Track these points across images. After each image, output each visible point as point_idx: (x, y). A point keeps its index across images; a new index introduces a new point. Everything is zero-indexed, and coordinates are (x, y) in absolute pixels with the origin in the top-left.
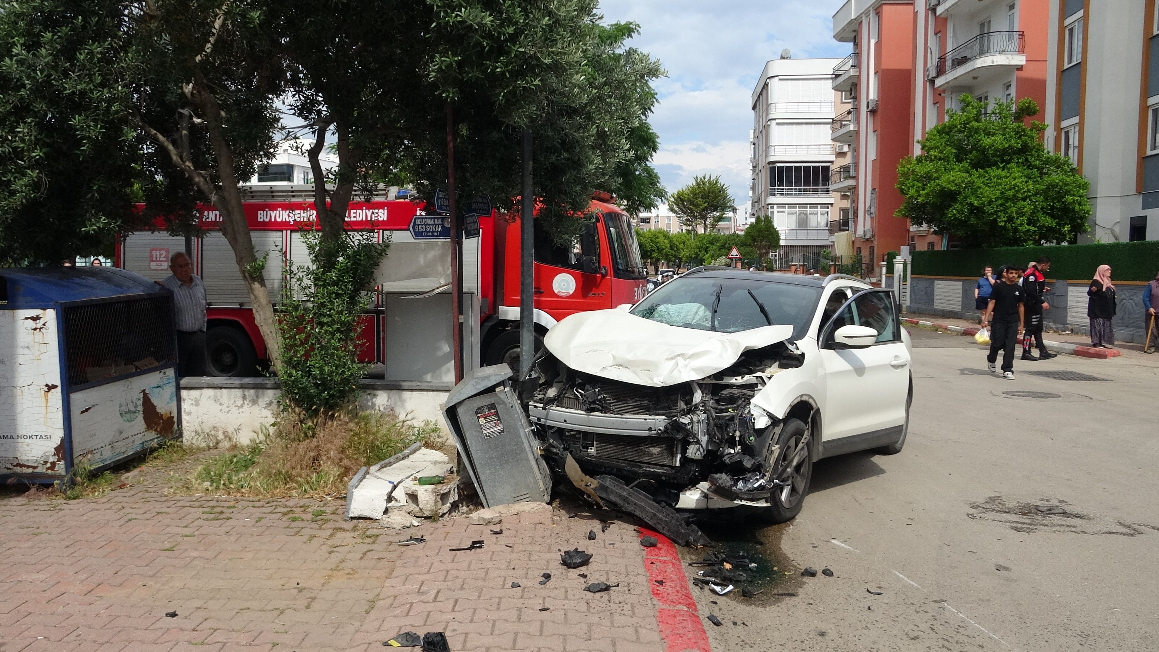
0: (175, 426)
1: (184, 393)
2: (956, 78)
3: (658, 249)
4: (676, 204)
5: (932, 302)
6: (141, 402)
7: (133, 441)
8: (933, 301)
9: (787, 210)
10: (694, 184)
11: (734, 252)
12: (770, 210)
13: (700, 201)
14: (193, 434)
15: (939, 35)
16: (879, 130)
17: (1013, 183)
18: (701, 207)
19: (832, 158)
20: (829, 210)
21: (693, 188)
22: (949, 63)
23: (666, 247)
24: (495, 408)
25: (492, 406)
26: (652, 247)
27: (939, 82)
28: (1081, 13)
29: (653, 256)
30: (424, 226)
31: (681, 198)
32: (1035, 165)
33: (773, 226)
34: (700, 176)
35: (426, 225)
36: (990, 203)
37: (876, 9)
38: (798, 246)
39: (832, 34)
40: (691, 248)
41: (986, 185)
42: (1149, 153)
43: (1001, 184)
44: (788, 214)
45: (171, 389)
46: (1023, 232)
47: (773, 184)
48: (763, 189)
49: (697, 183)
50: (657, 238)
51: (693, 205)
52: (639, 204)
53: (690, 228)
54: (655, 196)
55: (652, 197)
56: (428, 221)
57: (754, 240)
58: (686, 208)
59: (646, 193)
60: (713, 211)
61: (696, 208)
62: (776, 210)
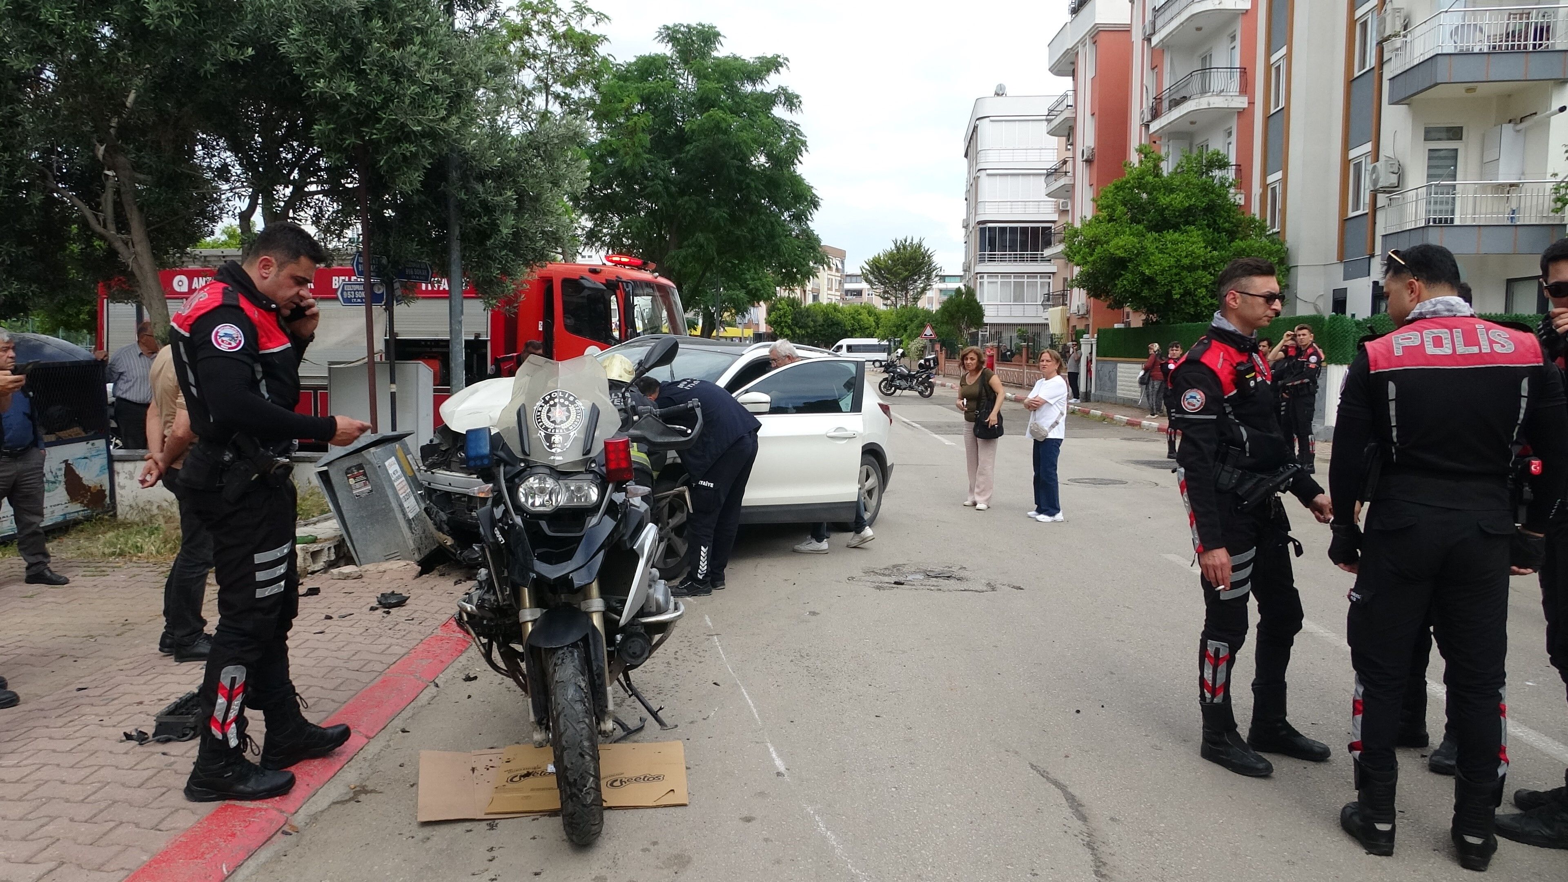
0: (108, 500)
1: (118, 466)
2: (1170, 123)
4: (871, 273)
5: (1114, 388)
6: (63, 472)
7: (53, 512)
8: (1116, 387)
9: (999, 280)
10: (893, 248)
11: (928, 331)
12: (979, 280)
13: (899, 268)
14: (128, 508)
15: (1156, 70)
16: (1095, 184)
17: (1190, 249)
18: (902, 276)
19: (1055, 217)
20: (1051, 281)
21: (891, 253)
22: (1166, 104)
23: (871, 326)
24: (363, 469)
25: (360, 467)
26: (853, 325)
27: (1154, 126)
28: (1283, 51)
30: (354, 292)
31: (876, 266)
32: (1224, 228)
33: (976, 300)
34: (900, 238)
36: (1163, 272)
37: (1093, 38)
38: (1011, 324)
39: (1046, 65)
41: (1161, 251)
42: (1351, 214)
43: (1176, 250)
44: (1001, 285)
45: (103, 460)
46: (1205, 307)
47: (983, 249)
48: (971, 255)
49: (896, 246)
51: (892, 274)
52: (797, 273)
53: (889, 302)
54: (815, 263)
55: (811, 264)
56: (357, 287)
57: (952, 317)
58: (884, 277)
59: (804, 259)
60: (915, 281)
61: (895, 277)
62: (986, 279)
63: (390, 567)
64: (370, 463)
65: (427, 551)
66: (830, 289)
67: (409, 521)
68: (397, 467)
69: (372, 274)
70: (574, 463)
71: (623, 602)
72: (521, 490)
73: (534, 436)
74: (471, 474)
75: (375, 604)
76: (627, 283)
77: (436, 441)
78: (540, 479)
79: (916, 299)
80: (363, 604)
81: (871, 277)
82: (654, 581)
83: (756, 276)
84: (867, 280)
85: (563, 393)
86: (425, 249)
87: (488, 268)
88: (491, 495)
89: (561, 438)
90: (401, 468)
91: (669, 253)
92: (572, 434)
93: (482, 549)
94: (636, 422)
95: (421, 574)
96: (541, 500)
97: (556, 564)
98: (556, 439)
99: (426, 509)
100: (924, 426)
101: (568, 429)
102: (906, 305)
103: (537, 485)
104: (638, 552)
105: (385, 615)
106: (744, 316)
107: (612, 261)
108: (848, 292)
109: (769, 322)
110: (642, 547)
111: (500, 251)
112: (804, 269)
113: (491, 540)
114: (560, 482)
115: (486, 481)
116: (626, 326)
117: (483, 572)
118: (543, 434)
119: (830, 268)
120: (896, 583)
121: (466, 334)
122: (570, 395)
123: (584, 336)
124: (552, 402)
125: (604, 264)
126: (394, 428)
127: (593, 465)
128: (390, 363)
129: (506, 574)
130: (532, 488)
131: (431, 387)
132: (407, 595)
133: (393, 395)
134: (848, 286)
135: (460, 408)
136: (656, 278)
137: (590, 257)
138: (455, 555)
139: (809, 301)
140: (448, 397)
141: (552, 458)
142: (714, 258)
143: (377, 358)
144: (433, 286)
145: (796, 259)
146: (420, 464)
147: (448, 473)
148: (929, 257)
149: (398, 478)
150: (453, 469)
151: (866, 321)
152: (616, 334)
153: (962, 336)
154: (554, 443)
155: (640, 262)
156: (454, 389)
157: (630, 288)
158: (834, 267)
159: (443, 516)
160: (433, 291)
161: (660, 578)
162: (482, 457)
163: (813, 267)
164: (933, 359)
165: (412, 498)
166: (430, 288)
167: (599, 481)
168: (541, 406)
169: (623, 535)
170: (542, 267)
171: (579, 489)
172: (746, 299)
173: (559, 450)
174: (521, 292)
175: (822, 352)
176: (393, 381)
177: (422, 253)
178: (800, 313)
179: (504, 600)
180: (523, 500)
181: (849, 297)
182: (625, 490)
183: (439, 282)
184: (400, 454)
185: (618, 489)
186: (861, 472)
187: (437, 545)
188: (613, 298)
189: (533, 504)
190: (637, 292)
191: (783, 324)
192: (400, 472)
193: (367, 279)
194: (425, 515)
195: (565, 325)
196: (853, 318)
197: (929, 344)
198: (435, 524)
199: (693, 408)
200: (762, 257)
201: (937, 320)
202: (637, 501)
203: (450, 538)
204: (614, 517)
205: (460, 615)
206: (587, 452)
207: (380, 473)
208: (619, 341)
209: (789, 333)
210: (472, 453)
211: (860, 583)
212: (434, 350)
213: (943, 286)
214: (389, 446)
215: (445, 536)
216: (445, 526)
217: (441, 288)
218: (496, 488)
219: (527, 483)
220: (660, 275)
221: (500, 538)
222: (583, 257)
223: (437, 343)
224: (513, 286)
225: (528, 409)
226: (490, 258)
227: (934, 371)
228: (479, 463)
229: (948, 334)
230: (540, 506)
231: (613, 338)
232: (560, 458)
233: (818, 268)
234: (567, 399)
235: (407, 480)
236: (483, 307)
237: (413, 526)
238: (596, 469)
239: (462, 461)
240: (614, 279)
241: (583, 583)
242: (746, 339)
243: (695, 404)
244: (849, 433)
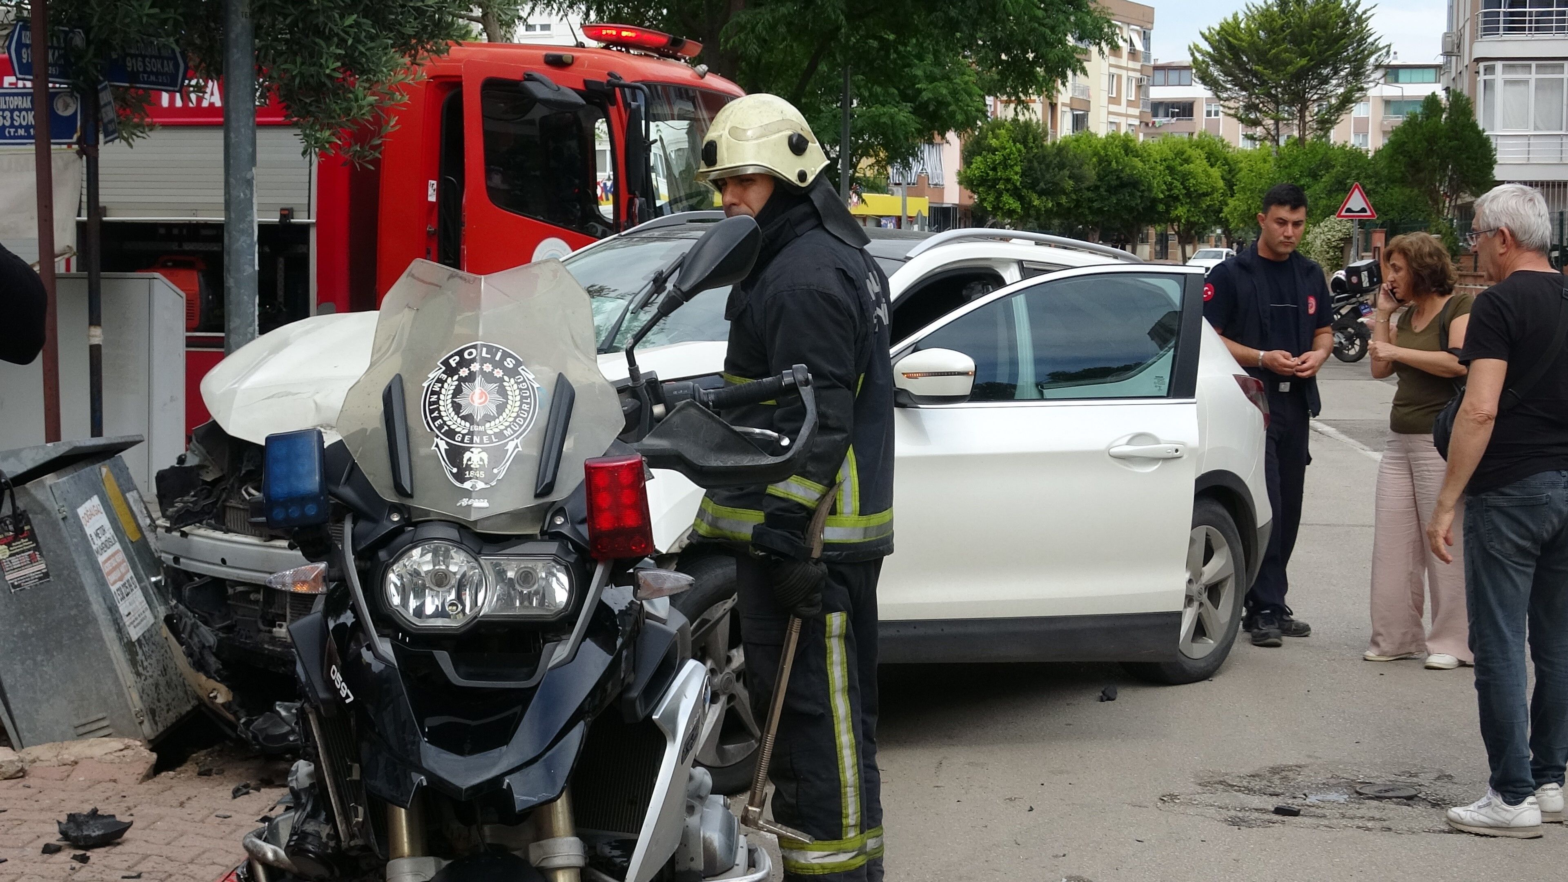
3: (1188, 194)
4: (1216, 62)
9: (1533, 76)
11: (1356, 201)
12: (1482, 77)
13: (1285, 50)
18: (1290, 68)
23: (1214, 189)
24: (29, 522)
29: (1174, 214)
30: (7, 114)
31: (1229, 44)
33: (1474, 126)
35: (12, 111)
40: (1252, 191)
44: (1538, 86)
48: (1468, 15)
50: (1187, 161)
51: (1267, 63)
52: (1035, 62)
53: (1259, 131)
54: (1080, 39)
55: (1071, 40)
56: (17, 102)
57: (1415, 165)
58: (1247, 72)
59: (1053, 29)
60: (1325, 81)
61: (1276, 71)
62: (1500, 75)
63: (88, 752)
64: (44, 510)
65: (171, 717)
66: (1114, 100)
67: (130, 647)
68: (102, 520)
69: (51, 70)
70: (516, 516)
71: (629, 847)
72: (392, 577)
73: (423, 451)
74: (273, 538)
75: (54, 838)
76: (633, 89)
77: (192, 461)
78: (435, 552)
79: (1325, 124)
80: (26, 838)
81: (1215, 71)
82: (701, 798)
83: (937, 71)
84: (1206, 79)
85: (490, 349)
86: (171, 13)
87: (314, 55)
88: (322, 589)
89: (485, 456)
90: (113, 521)
91: (733, 20)
92: (511, 446)
93: (302, 716)
94: (659, 419)
95: (157, 770)
96: (438, 602)
97: (471, 752)
98: (475, 457)
99: (168, 620)
100: (1344, 432)
101: (500, 435)
102: (1302, 139)
103: (430, 567)
104: (665, 728)
105: (77, 865)
106: (907, 166)
107: (598, 38)
108: (1157, 107)
109: (966, 181)
110: (672, 717)
111: (342, 17)
112: (1053, 55)
113: (323, 695)
114: (482, 559)
115: (312, 556)
116: (631, 192)
117: (303, 768)
118: (443, 446)
119: (1115, 49)
120: (1279, 811)
121: (264, 208)
122: (505, 355)
123: (532, 214)
124: (464, 372)
125: (581, 45)
126: (97, 429)
127: (559, 521)
128: (89, 278)
129: (356, 776)
130: (417, 573)
131: (180, 333)
132: (126, 819)
133: (95, 352)
134: (1158, 93)
135: (247, 384)
136: (702, 76)
137: (545, 27)
138: (234, 727)
139: (1065, 129)
140: (220, 357)
141: (465, 502)
142: (838, 28)
143: (60, 267)
144: (186, 98)
145: (1033, 30)
146: (156, 514)
147: (219, 534)
148: (1360, 21)
149: (105, 546)
150: (230, 525)
151: (1202, 178)
152: (606, 209)
153: (1439, 212)
154: (469, 468)
155: (662, 39)
156: (233, 339)
157: (641, 101)
158: (1125, 47)
159: (208, 636)
160: (185, 110)
161: (715, 791)
162: (303, 499)
163: (1075, 49)
164: (1368, 268)
165: (138, 594)
166: (179, 103)
167: (572, 559)
168: (439, 380)
169: (629, 687)
170: (438, 52)
171: (527, 577)
172: (914, 125)
173: (480, 485)
174: (388, 111)
175: (1093, 251)
176: (95, 320)
177: (165, 22)
178: (1042, 159)
179: (352, 836)
180: (396, 600)
181: (1160, 120)
182: (633, 581)
183: (200, 89)
184: (111, 487)
185: (617, 578)
186: (1192, 541)
187: (194, 702)
188: (601, 126)
189: (419, 612)
190: (658, 110)
191: (1000, 186)
192: (110, 533)
193: (40, 83)
194: (165, 631)
195: (489, 188)
196: (1171, 169)
197: (1356, 232)
198: (190, 654)
199: (793, 388)
200: (952, 25)
201: (1377, 174)
202: (660, 607)
203: (222, 688)
204: (607, 645)
205: (250, 868)
206: (545, 489)
207: (65, 534)
208: (614, 227)
209: (1015, 205)
210: (279, 489)
211: (1191, 811)
212: (187, 247)
213: (1391, 91)
214: (87, 471)
215: (212, 683)
216: (212, 660)
217: (205, 104)
218: (335, 573)
219: (405, 561)
220: (712, 70)
221: (344, 691)
222: (529, 28)
223: (194, 231)
224: (371, 99)
225: (409, 387)
226: (318, 32)
227: (1370, 298)
228: (295, 512)
229: (1404, 208)
230: (437, 614)
231: (600, 219)
232: (484, 504)
233: (1086, 52)
234: (499, 365)
235: (125, 549)
236: (301, 147)
237: (140, 657)
238: (565, 531)
239: (256, 508)
240: (604, 79)
241: (535, 800)
242: (912, 220)
243: (800, 377)
244: (1164, 448)
